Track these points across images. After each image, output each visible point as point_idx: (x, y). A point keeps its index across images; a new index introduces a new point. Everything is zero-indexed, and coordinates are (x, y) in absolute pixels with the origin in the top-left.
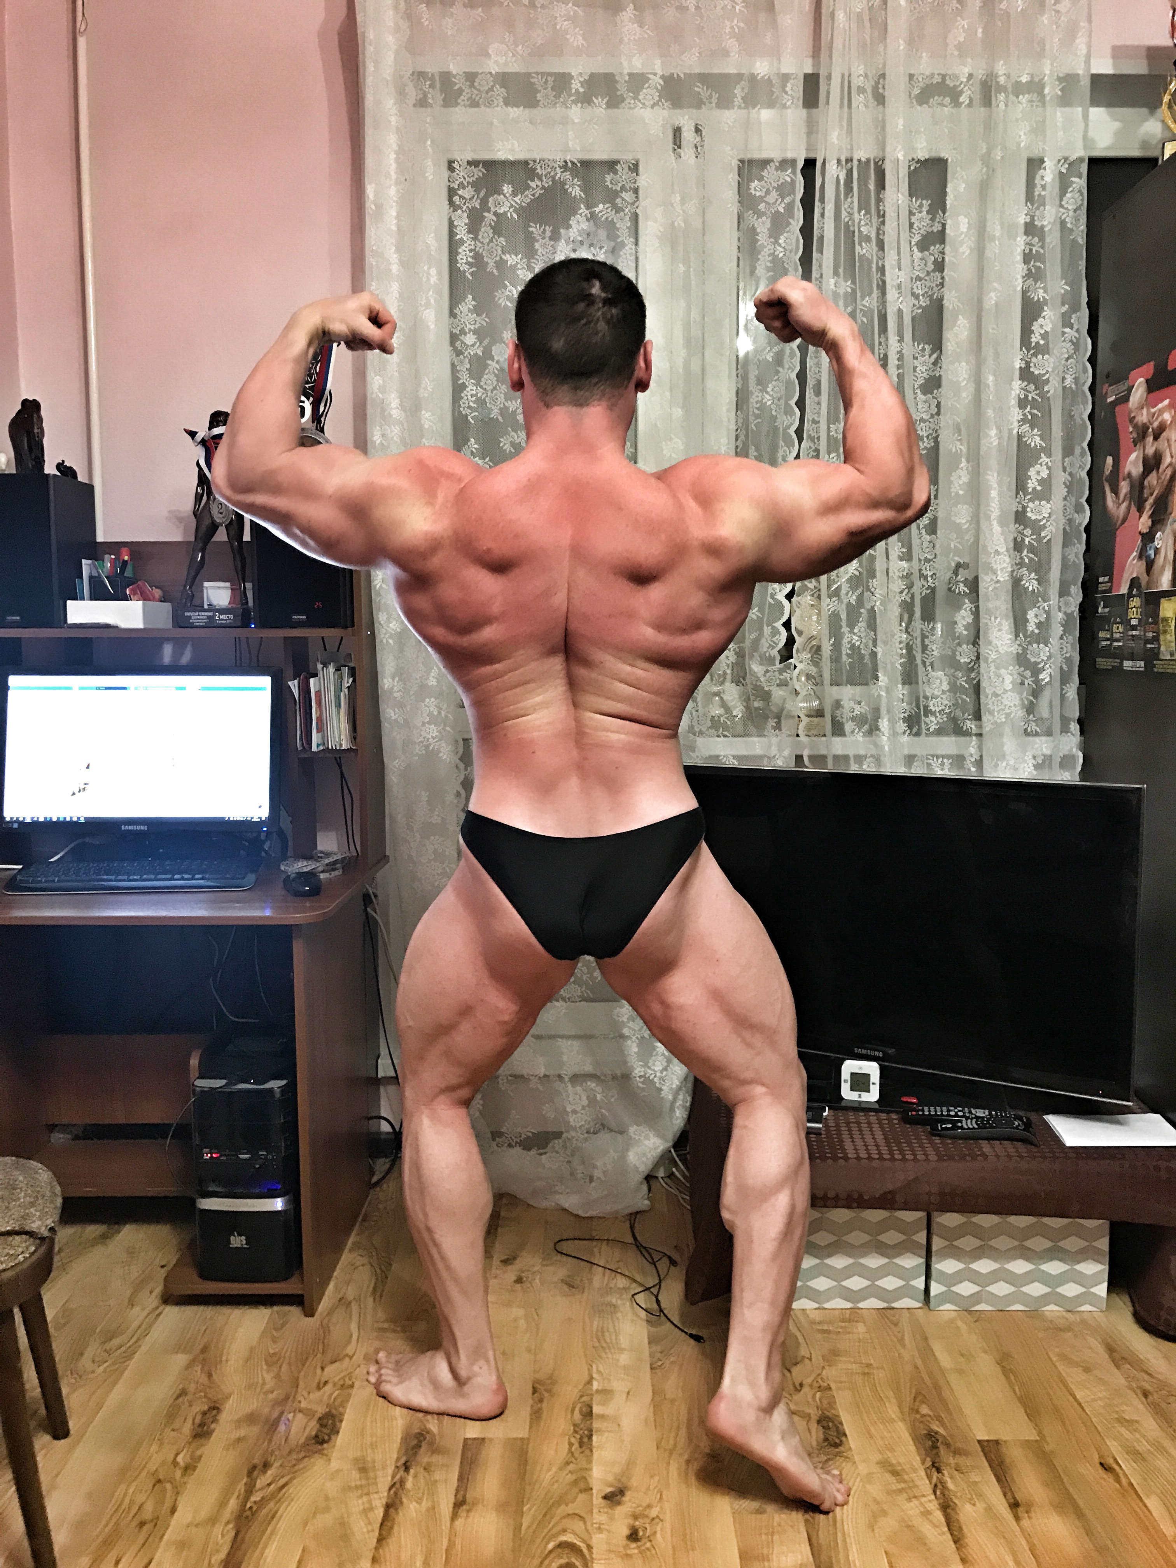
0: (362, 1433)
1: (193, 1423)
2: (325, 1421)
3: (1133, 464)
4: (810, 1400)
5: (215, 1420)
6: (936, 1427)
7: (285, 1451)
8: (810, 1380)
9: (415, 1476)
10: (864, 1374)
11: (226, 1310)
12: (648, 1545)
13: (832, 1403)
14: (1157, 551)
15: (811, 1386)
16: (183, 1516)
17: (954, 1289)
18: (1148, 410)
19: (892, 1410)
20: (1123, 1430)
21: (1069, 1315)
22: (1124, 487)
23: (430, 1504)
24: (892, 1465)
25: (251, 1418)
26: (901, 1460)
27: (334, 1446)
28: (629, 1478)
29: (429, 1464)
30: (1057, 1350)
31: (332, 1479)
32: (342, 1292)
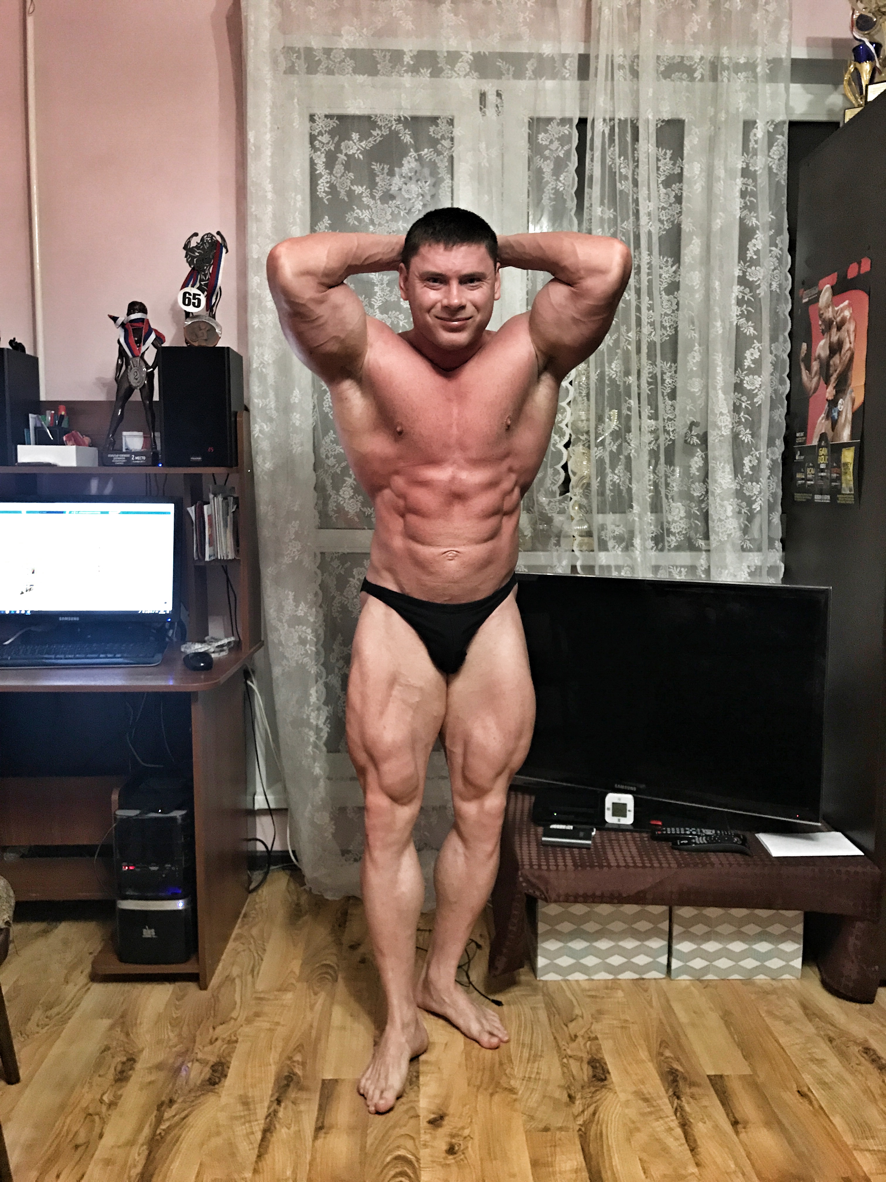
0: (245, 1076)
1: (115, 1070)
2: (216, 1068)
3: (821, 348)
4: (582, 1047)
5: (132, 1068)
6: (676, 1066)
7: (186, 1092)
8: (582, 1032)
9: (285, 1108)
10: (622, 1027)
11: (139, 986)
12: (462, 1157)
13: (599, 1049)
14: (839, 413)
15: (583, 1036)
16: (108, 1140)
17: (688, 964)
18: (833, 308)
19: (643, 1054)
20: (814, 1067)
21: (774, 983)
22: (815, 366)
23: (297, 1128)
24: (643, 1094)
25: (159, 1067)
26: (651, 1090)
27: (223, 1086)
28: (447, 1107)
29: (296, 1098)
30: (765, 1008)
31: (222, 1110)
32: (228, 971)
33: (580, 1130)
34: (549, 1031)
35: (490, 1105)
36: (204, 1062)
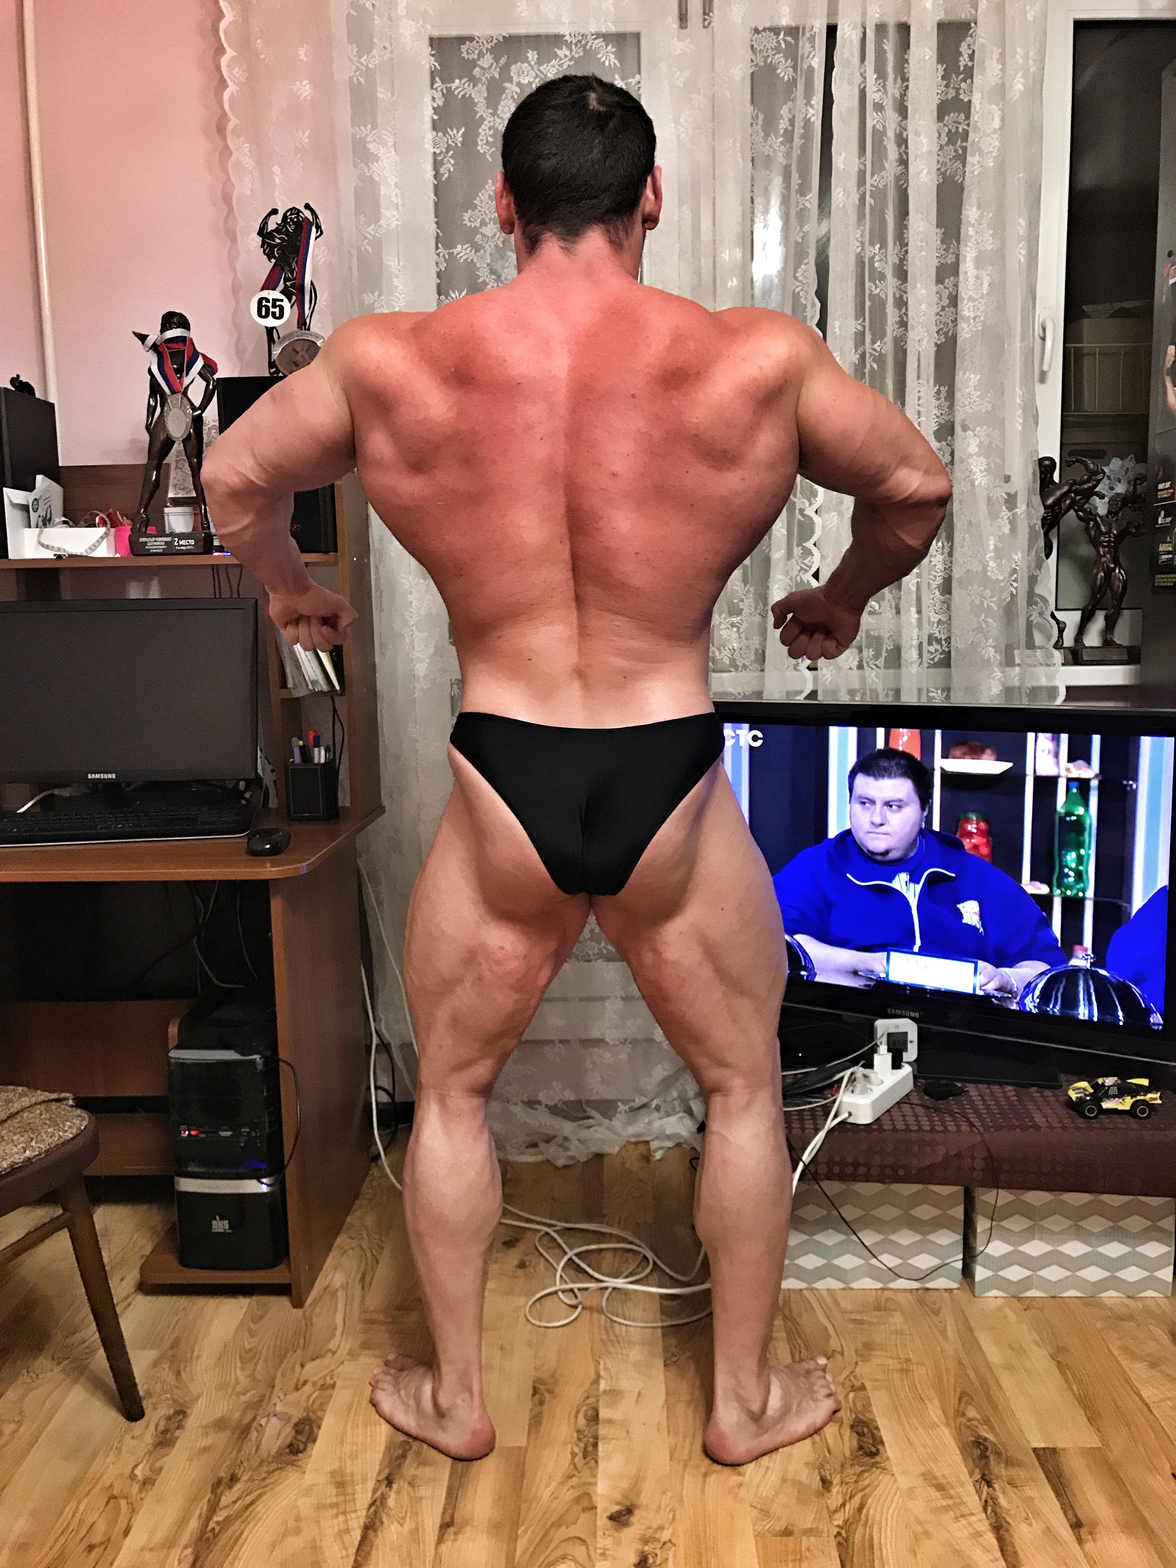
0: (342, 1441)
1: (157, 1428)
2: (301, 1427)
5: (180, 1427)
6: (984, 1434)
7: (255, 1464)
9: (398, 1492)
10: (902, 1370)
11: (201, 1302)
13: (867, 1406)
15: (843, 1385)
16: (137, 1537)
17: (1000, 1273)
19: (935, 1413)
21: (1130, 1302)
23: (413, 1525)
24: (935, 1478)
25: (220, 1424)
26: (946, 1471)
27: (310, 1457)
28: (638, 1494)
29: (415, 1477)
31: (306, 1495)
32: (329, 1278)
33: (839, 1534)
35: (703, 1491)
36: (284, 1418)
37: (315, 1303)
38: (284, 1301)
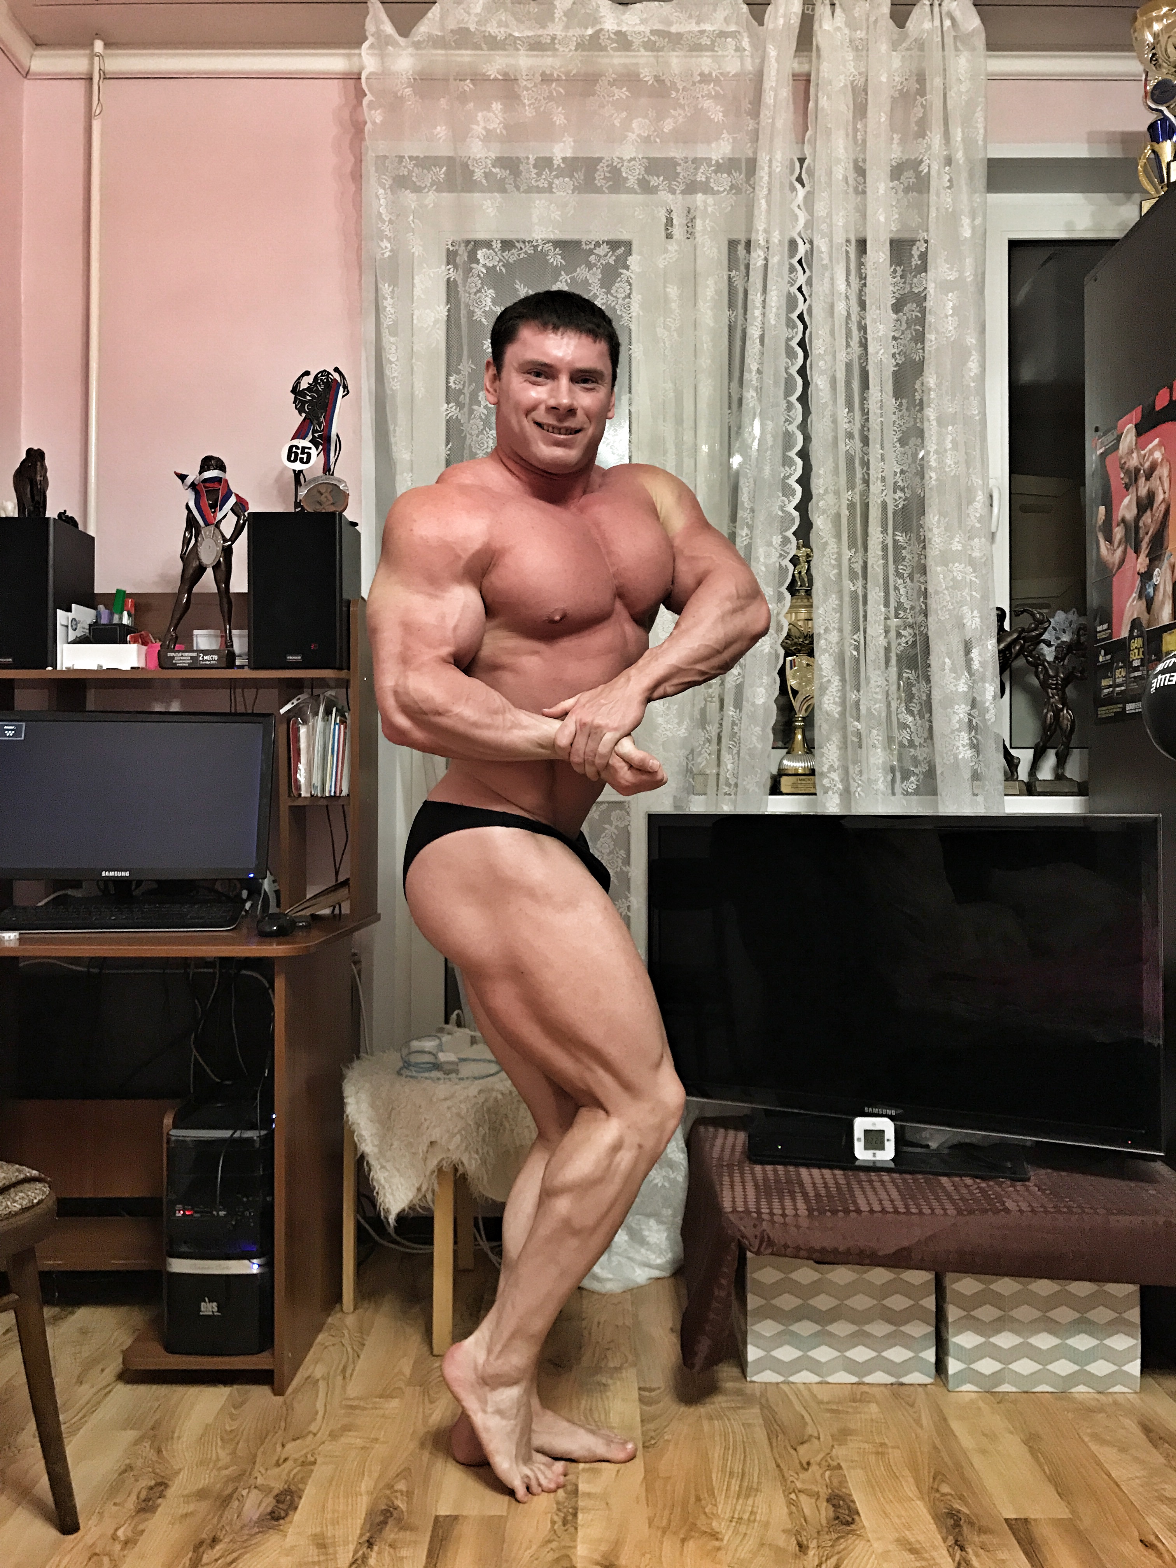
0: (323, 1509)
1: (138, 1498)
2: (283, 1497)
3: (1126, 508)
4: (818, 1477)
5: (161, 1495)
6: (956, 1506)
7: (237, 1528)
8: (818, 1459)
9: (379, 1553)
10: (877, 1453)
11: (181, 1389)
13: (843, 1482)
14: (1156, 587)
15: (819, 1464)
17: (972, 1366)
18: (1138, 453)
19: (909, 1488)
20: (1164, 1508)
21: (1100, 1397)
22: (1118, 533)
24: (910, 1544)
25: (201, 1494)
26: (921, 1538)
27: (291, 1522)
28: (617, 1556)
29: (395, 1541)
30: (1089, 1431)
31: (287, 1554)
32: (310, 1371)
34: (769, 1454)
35: (681, 1554)
36: (265, 1490)
37: (296, 1391)
38: (265, 1390)
